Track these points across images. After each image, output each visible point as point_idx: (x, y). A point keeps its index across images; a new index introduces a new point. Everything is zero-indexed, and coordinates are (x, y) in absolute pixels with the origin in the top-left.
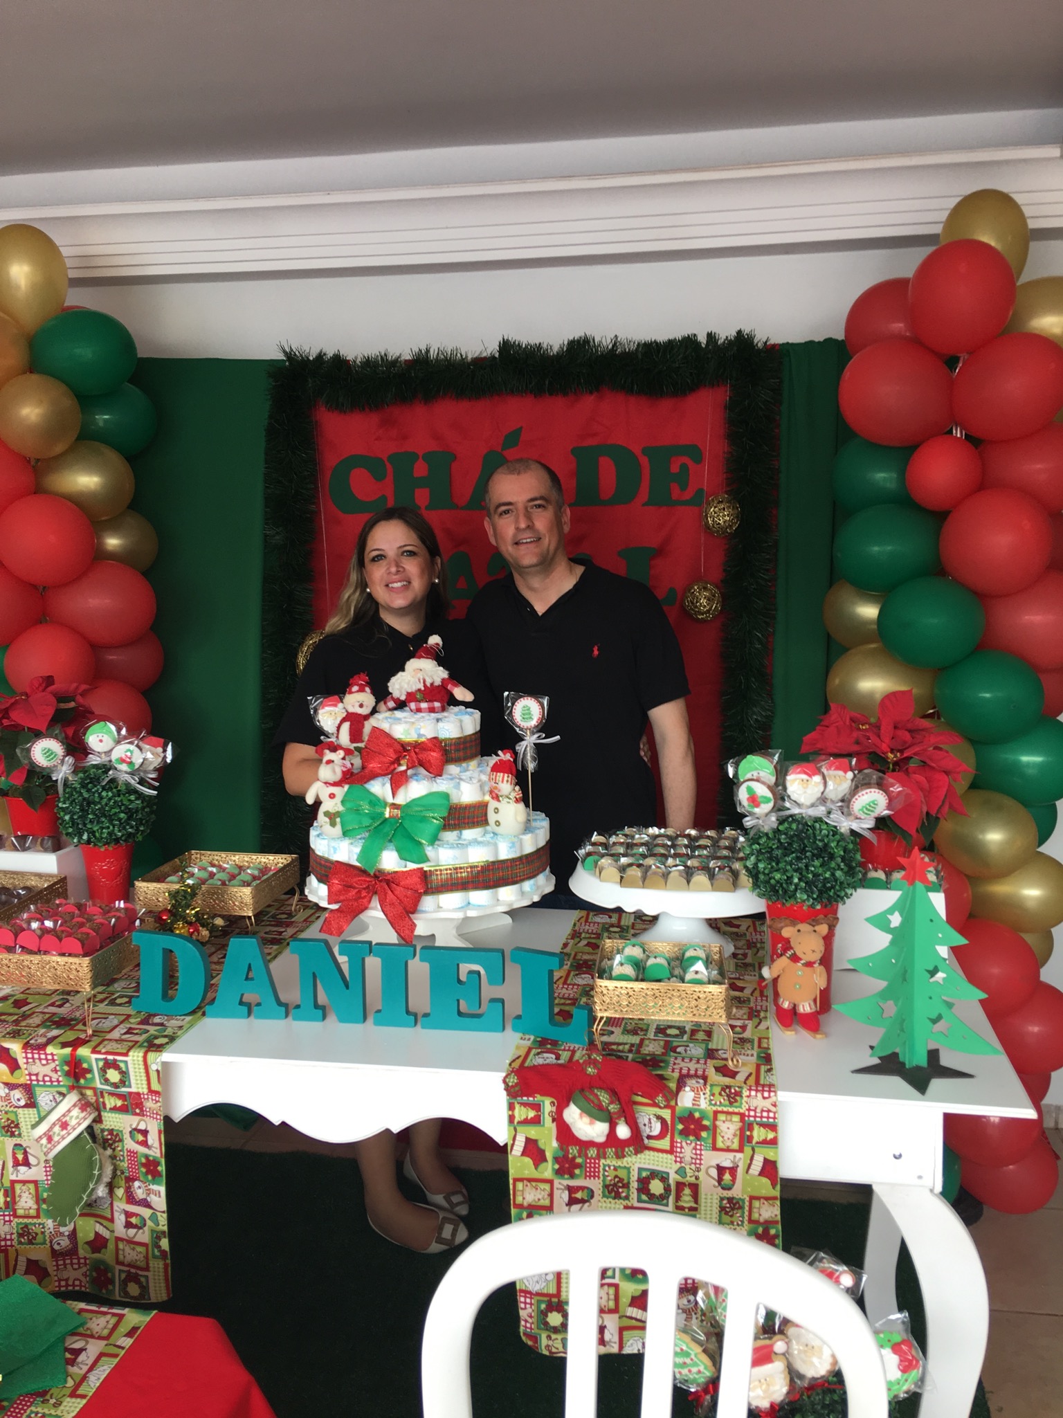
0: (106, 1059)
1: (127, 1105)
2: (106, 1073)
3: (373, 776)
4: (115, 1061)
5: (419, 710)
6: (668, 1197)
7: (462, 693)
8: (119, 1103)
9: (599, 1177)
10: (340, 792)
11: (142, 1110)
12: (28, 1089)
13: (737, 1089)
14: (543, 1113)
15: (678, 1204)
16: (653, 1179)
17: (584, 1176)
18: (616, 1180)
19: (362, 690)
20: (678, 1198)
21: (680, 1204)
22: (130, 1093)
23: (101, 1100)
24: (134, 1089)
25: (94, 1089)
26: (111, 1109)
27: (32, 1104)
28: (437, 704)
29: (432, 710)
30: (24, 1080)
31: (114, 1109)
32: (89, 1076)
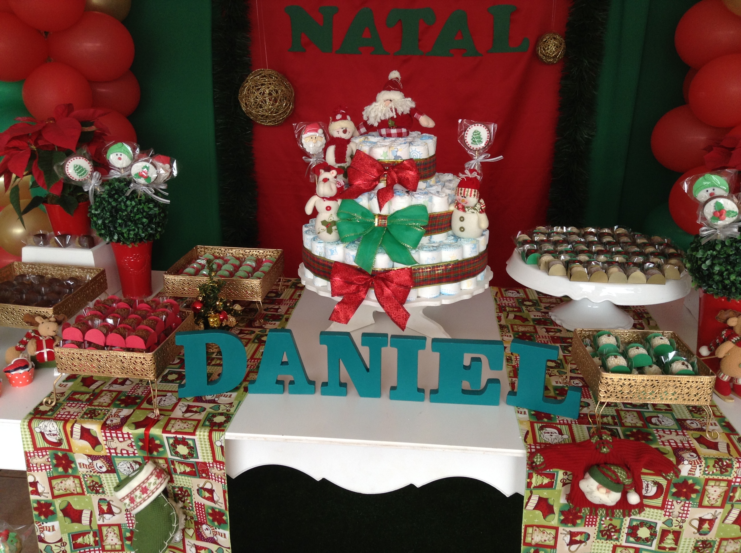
0: (176, 438)
1: (195, 471)
2: (176, 448)
3: (360, 192)
4: (184, 439)
5: (389, 135)
6: (653, 540)
7: (425, 121)
8: (188, 469)
9: (595, 525)
10: (334, 205)
11: (207, 474)
12: (109, 460)
13: (728, 461)
14: (556, 481)
15: (660, 545)
16: (641, 527)
17: (583, 524)
18: (610, 527)
19: (344, 118)
20: (662, 540)
21: (663, 545)
22: (197, 463)
23: (172, 466)
24: (200, 460)
25: (166, 460)
26: (180, 473)
27: (112, 470)
28: (404, 130)
29: (400, 135)
30: (105, 452)
31: (184, 473)
32: (161, 449)
